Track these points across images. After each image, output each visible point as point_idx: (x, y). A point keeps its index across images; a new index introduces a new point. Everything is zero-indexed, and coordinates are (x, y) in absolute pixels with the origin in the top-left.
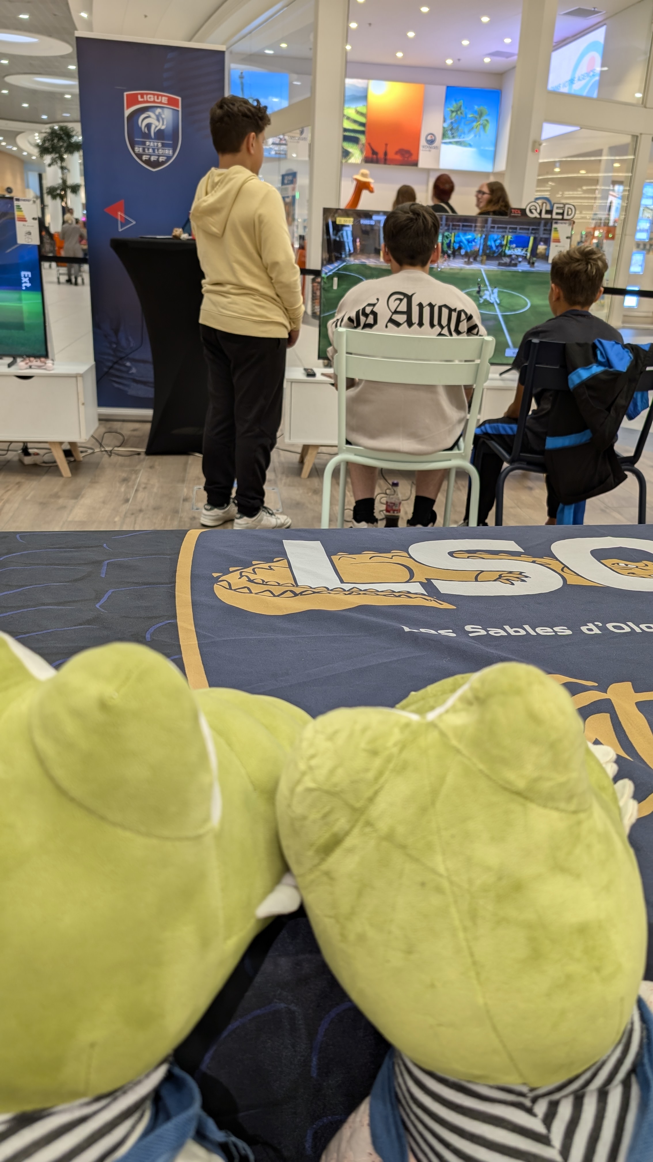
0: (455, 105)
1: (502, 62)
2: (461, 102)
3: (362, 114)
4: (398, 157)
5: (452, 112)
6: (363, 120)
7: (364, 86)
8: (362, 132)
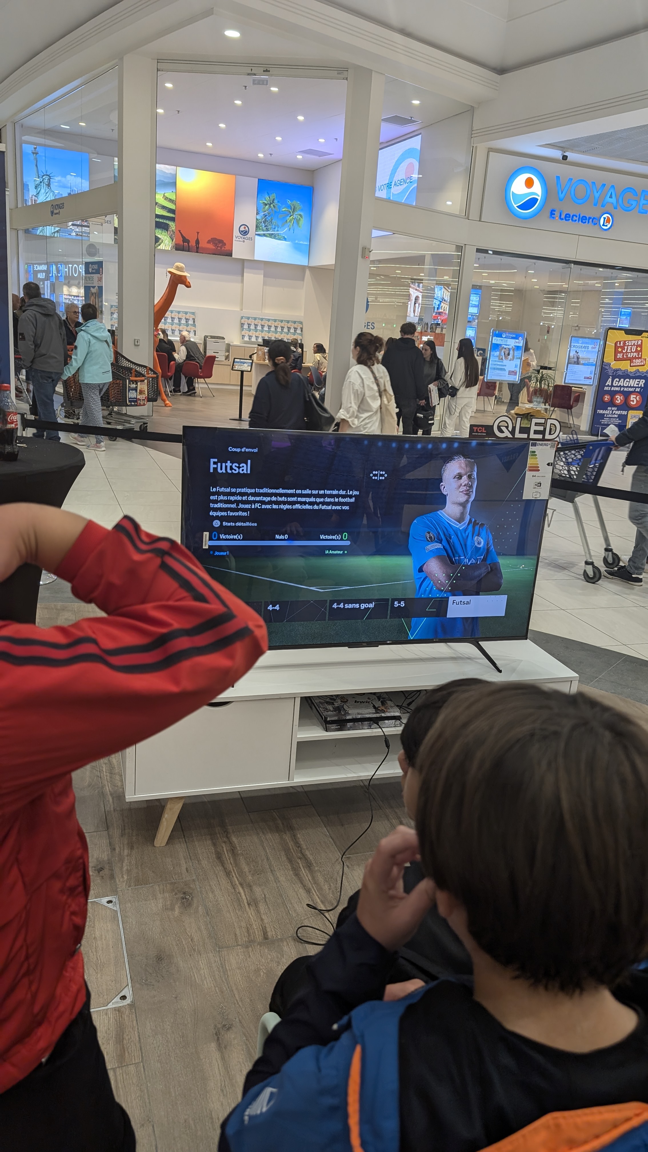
0: (267, 198)
1: (313, 160)
2: (273, 196)
3: (171, 201)
4: (211, 246)
5: (266, 205)
6: (173, 207)
7: (173, 172)
8: (173, 219)
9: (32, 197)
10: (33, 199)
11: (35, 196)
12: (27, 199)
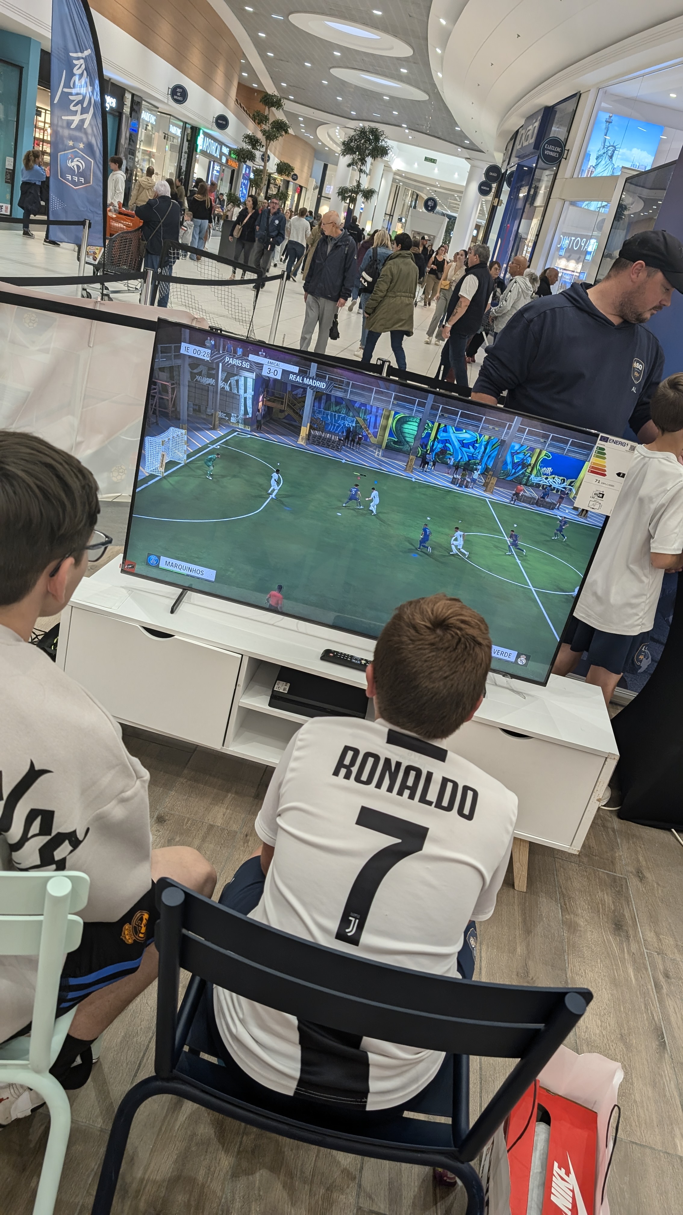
9: (590, 168)
10: (591, 170)
11: (593, 167)
12: (584, 169)
